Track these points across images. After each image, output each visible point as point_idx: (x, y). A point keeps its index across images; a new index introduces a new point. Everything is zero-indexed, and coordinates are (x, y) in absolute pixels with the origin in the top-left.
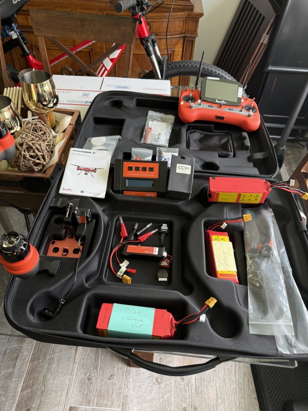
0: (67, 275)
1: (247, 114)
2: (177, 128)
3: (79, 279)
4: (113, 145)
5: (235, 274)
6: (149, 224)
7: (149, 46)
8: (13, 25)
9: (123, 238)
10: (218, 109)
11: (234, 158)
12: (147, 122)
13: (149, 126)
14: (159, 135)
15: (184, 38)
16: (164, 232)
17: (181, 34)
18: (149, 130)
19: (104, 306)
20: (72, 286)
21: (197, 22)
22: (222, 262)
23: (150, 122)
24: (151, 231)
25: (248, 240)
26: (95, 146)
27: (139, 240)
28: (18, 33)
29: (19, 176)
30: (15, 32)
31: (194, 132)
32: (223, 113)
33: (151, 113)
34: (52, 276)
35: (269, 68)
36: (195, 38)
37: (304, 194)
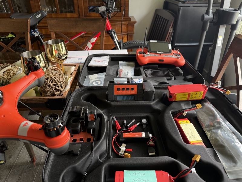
0: (86, 154)
1: (177, 57)
2: (137, 69)
3: (95, 156)
4: (102, 77)
5: (202, 142)
6: (133, 120)
7: (112, 34)
8: (36, 29)
9: (118, 130)
10: (159, 56)
11: (175, 80)
12: (119, 67)
13: (121, 69)
14: (128, 72)
15: (127, 34)
16: (145, 124)
17: (125, 32)
18: (121, 71)
19: (117, 173)
20: (91, 161)
21: (133, 26)
22: (191, 135)
23: (121, 67)
24: (136, 124)
25: (202, 121)
26: (91, 79)
27: (129, 130)
28: (38, 34)
29: (45, 99)
30: (37, 33)
31: (147, 70)
32: (163, 58)
33: (120, 62)
34: (76, 155)
35: (175, 44)
36: (133, 34)
37: (227, 91)
